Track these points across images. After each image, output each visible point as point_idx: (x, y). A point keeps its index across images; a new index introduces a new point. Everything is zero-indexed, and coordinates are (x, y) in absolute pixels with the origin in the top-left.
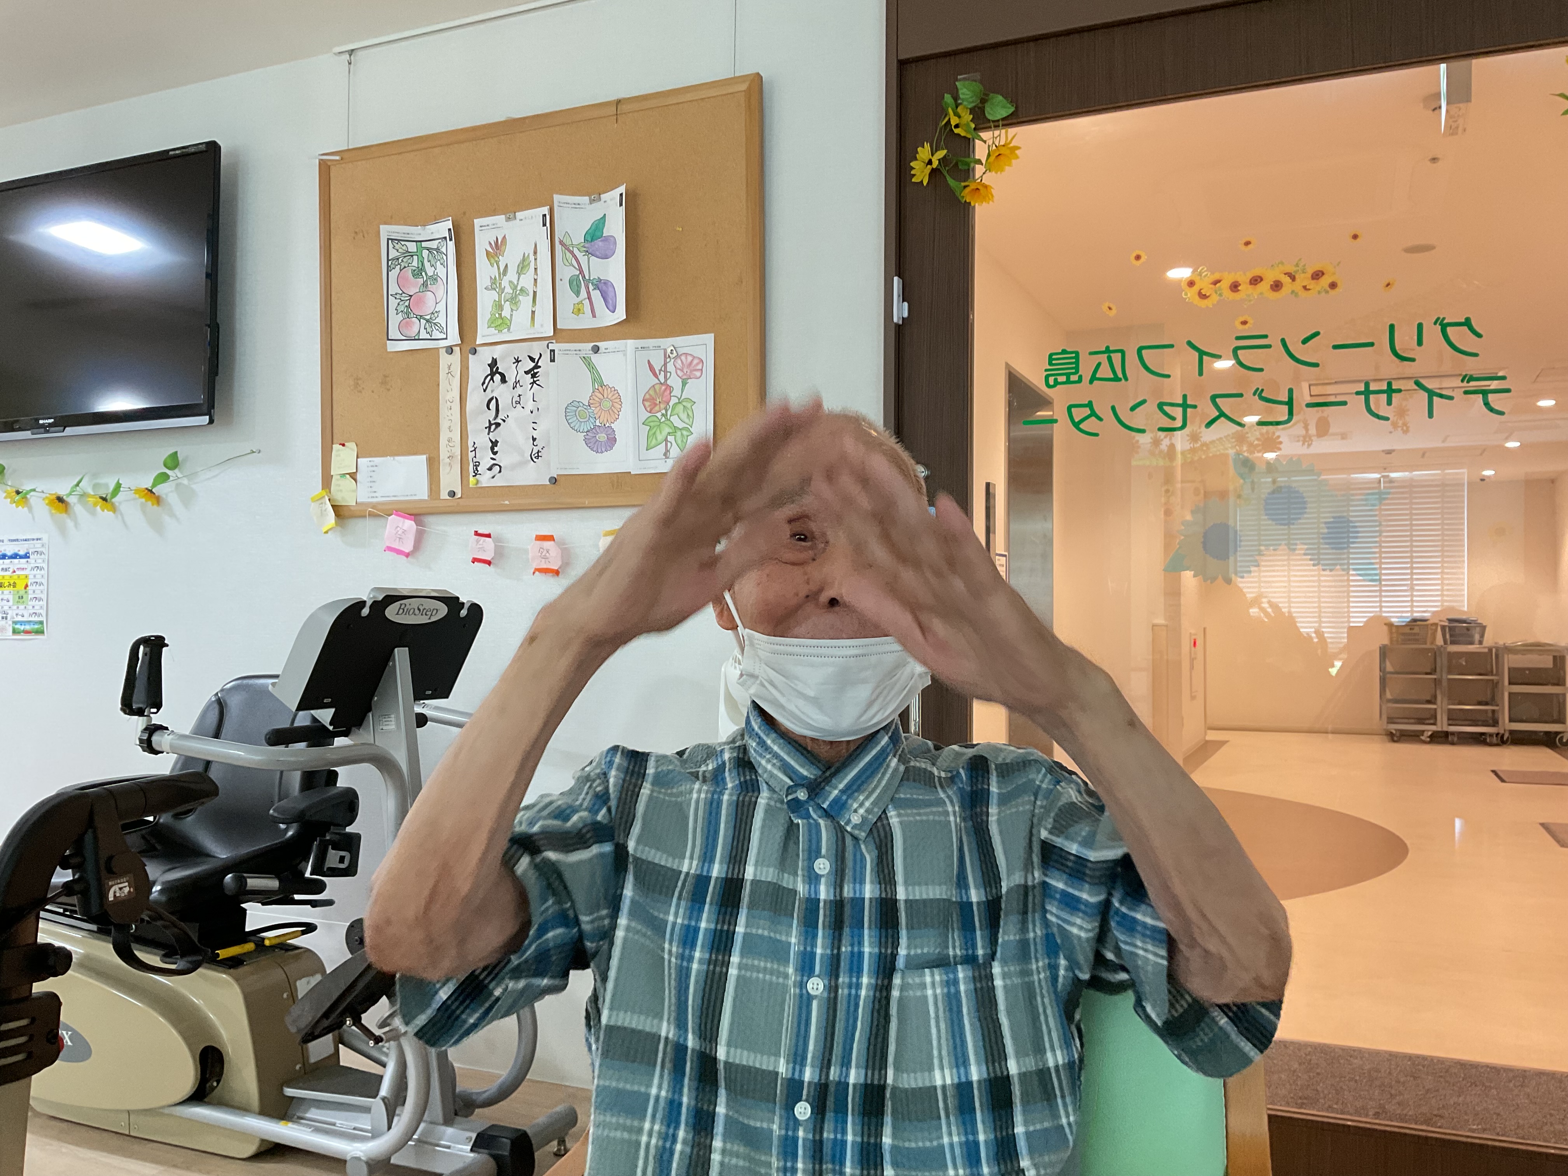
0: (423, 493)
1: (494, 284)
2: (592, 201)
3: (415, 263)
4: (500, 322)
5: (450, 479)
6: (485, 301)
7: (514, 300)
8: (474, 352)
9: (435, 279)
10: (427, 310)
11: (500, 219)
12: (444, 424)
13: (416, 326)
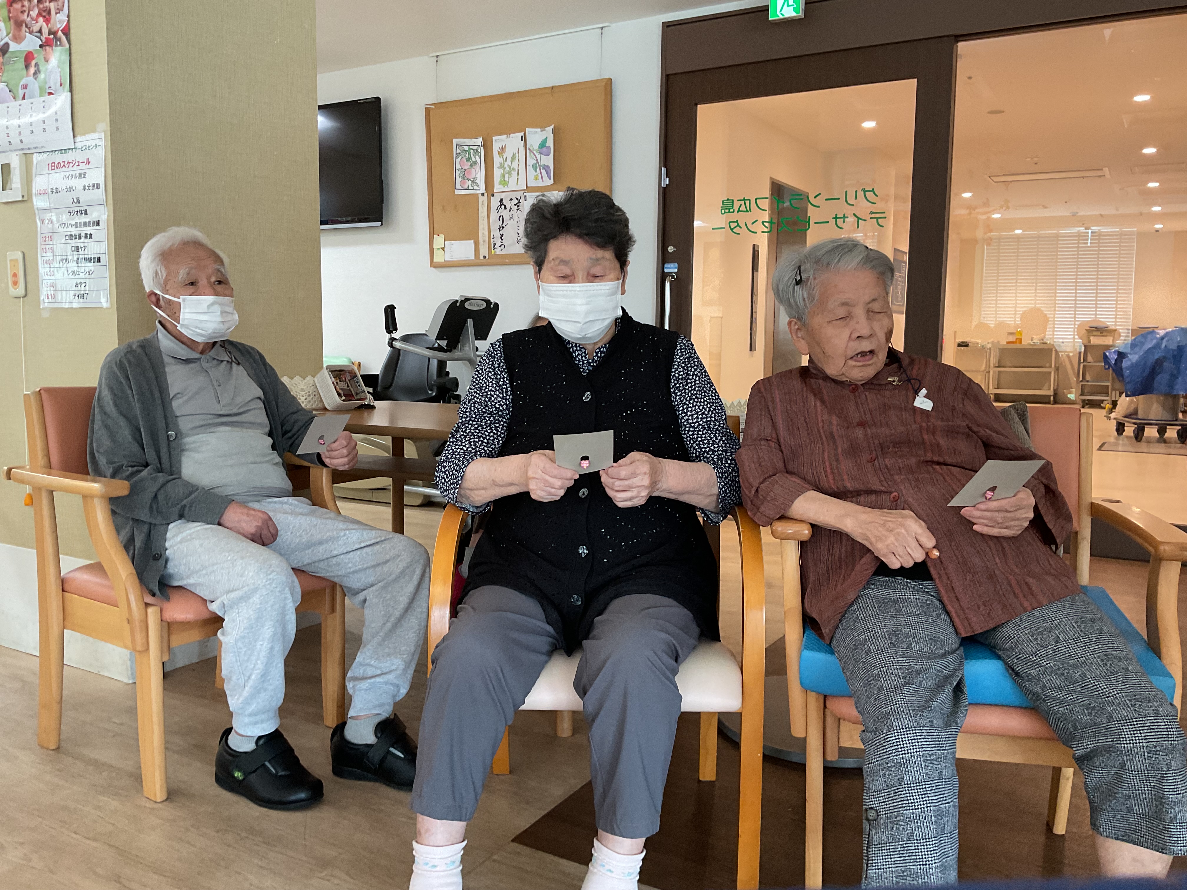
0: (473, 257)
1: (501, 166)
2: (542, 131)
3: (467, 155)
4: (504, 183)
5: (484, 251)
6: (497, 173)
7: (509, 173)
8: (493, 195)
9: (475, 163)
10: (472, 177)
11: (504, 137)
12: (481, 227)
13: (468, 184)
